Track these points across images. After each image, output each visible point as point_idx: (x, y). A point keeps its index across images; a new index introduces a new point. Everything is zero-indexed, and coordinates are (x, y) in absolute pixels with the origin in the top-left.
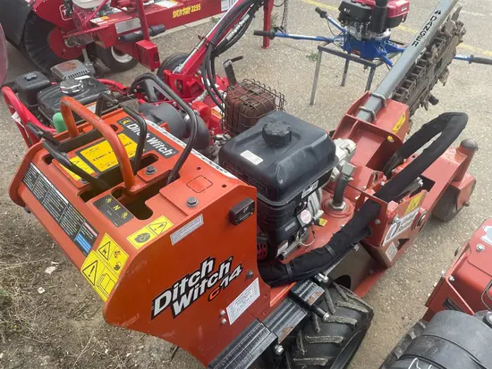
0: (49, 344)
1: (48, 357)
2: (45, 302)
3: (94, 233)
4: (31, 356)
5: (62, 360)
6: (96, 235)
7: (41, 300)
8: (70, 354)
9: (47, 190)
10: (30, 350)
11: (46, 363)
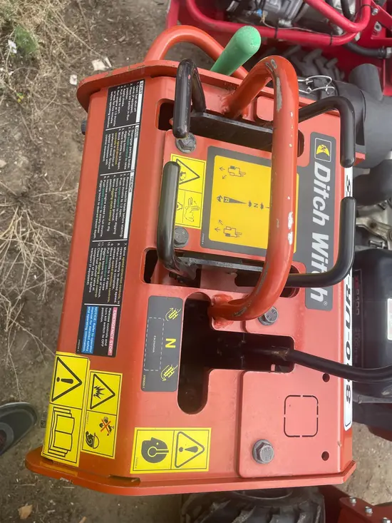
0: (37, 149)
1: (27, 162)
2: (67, 99)
3: (111, 342)
4: (14, 143)
5: (36, 176)
6: (110, 351)
7: (66, 91)
8: (47, 178)
9: (122, 166)
10: (17, 137)
11: (20, 165)
